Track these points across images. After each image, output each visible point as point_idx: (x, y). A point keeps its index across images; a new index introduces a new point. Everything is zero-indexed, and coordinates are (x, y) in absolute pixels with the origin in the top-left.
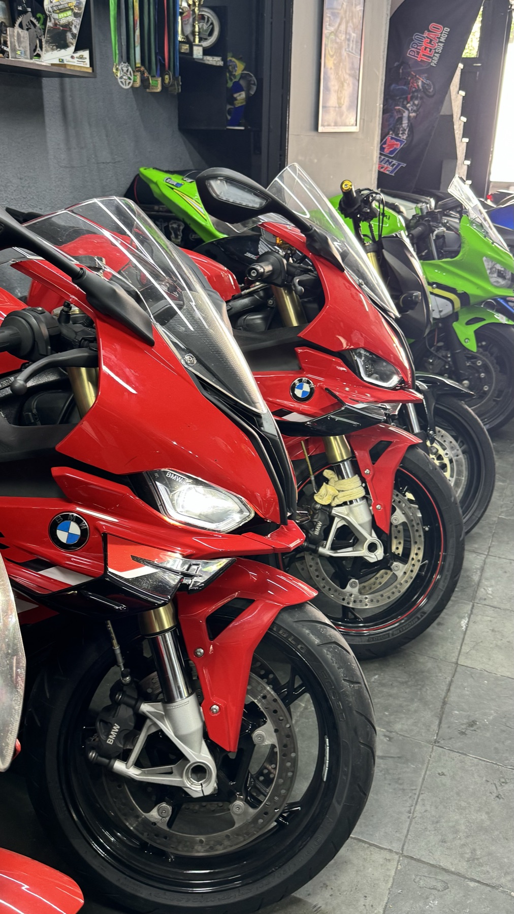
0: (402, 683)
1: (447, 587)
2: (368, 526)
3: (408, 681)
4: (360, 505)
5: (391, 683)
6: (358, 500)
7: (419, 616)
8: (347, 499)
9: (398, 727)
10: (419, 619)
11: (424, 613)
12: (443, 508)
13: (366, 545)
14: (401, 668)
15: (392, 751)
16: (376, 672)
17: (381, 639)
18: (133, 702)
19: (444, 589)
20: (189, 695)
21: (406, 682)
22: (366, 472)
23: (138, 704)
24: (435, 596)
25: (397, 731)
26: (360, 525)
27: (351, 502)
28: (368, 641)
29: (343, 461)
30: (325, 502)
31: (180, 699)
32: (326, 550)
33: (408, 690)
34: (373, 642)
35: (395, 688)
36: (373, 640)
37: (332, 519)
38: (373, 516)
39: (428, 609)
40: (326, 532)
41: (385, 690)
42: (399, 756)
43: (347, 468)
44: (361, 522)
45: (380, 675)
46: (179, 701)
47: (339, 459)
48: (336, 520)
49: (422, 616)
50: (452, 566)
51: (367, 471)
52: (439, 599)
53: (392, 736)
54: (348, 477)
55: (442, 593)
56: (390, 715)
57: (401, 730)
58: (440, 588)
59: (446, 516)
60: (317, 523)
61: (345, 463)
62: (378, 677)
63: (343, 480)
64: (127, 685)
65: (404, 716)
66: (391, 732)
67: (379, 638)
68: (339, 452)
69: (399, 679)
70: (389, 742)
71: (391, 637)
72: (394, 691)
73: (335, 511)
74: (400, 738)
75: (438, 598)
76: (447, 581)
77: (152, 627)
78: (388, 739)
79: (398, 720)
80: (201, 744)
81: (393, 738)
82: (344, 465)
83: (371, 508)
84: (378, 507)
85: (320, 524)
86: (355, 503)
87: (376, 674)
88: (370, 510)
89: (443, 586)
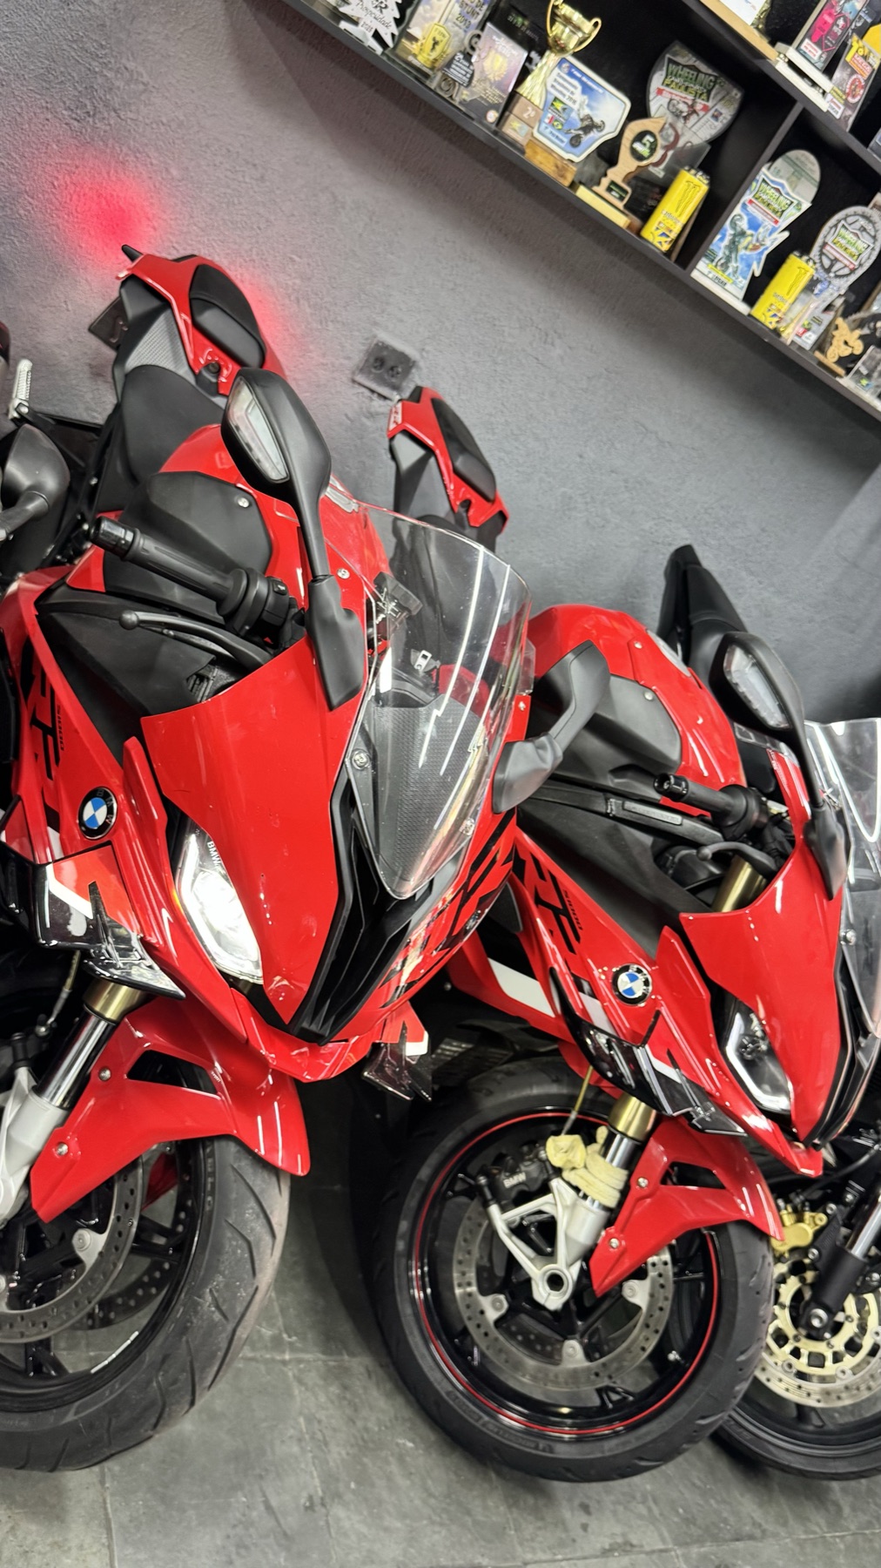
0: (426, 1490)
1: (615, 1456)
2: (577, 1251)
3: (434, 1497)
4: (592, 1211)
5: (413, 1470)
6: (596, 1203)
7: (541, 1446)
8: (584, 1189)
9: (338, 1511)
10: (536, 1448)
11: (551, 1451)
12: (714, 1354)
13: (551, 1268)
14: (453, 1477)
15: (290, 1519)
16: (418, 1440)
17: (464, 1412)
18: (21, 1056)
19: (607, 1454)
20: (61, 1107)
21: (431, 1495)
22: (641, 1180)
23: (23, 1063)
24: (587, 1447)
25: (331, 1513)
26: (567, 1237)
27: (585, 1197)
28: (448, 1393)
29: (624, 1135)
30: (557, 1161)
31: (48, 1100)
32: (501, 1219)
33: (417, 1502)
34: (451, 1403)
35: (408, 1482)
36: (454, 1401)
37: (545, 1189)
38: (596, 1245)
39: (563, 1452)
40: (523, 1197)
41: (394, 1468)
42: (289, 1532)
43: (622, 1148)
44: (572, 1233)
45: (417, 1448)
46: (45, 1100)
47: (621, 1127)
48: (548, 1198)
49: (544, 1450)
50: (649, 1438)
51: (643, 1182)
52: (589, 1457)
53: (316, 1509)
54: (612, 1160)
55: (599, 1455)
56: (353, 1492)
57: (338, 1520)
58: (602, 1447)
59: (708, 1368)
60: (521, 1172)
61: (625, 1140)
62: (411, 1448)
63: (600, 1159)
64: (37, 1036)
65: (365, 1513)
66: (323, 1505)
67: (464, 1408)
68: (630, 1119)
69: (430, 1482)
70: (302, 1509)
71: (478, 1425)
72: (403, 1482)
73: (556, 1183)
74: (322, 1523)
75: (589, 1454)
76: (620, 1450)
77: (96, 1001)
78: (308, 1504)
79: (352, 1507)
80: (21, 1168)
81: (314, 1511)
82: (621, 1140)
83: (603, 1233)
84: (615, 1242)
85: (521, 1177)
86: (588, 1203)
87: (413, 1442)
88: (598, 1235)
89: (610, 1450)
